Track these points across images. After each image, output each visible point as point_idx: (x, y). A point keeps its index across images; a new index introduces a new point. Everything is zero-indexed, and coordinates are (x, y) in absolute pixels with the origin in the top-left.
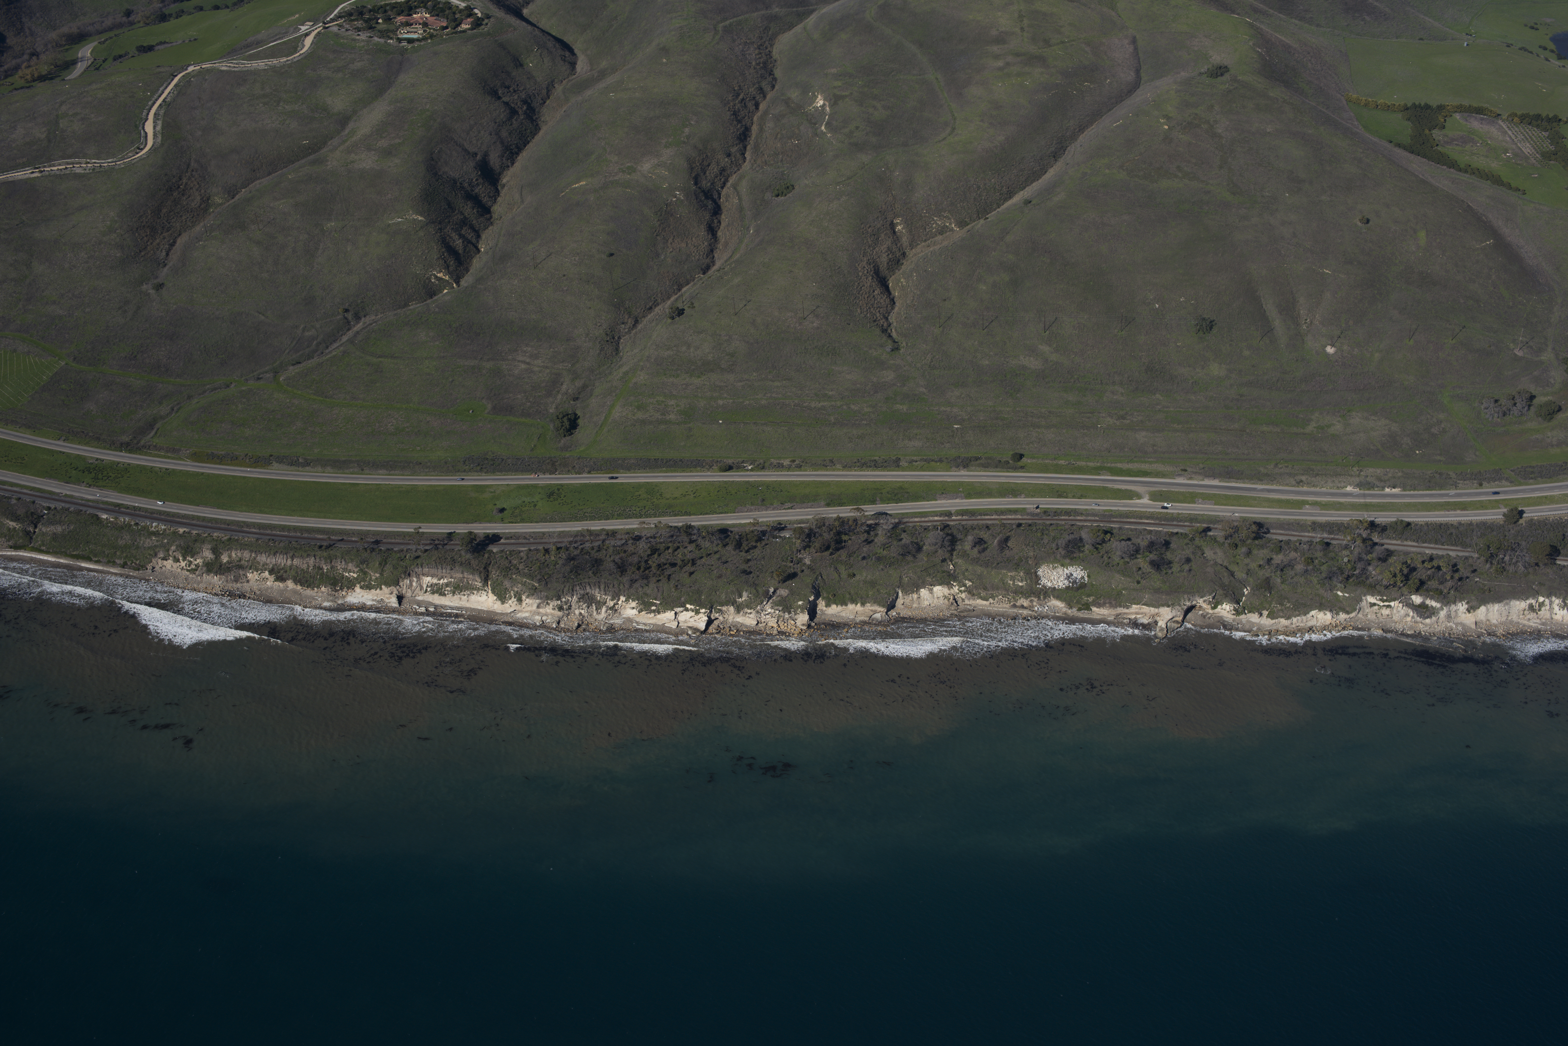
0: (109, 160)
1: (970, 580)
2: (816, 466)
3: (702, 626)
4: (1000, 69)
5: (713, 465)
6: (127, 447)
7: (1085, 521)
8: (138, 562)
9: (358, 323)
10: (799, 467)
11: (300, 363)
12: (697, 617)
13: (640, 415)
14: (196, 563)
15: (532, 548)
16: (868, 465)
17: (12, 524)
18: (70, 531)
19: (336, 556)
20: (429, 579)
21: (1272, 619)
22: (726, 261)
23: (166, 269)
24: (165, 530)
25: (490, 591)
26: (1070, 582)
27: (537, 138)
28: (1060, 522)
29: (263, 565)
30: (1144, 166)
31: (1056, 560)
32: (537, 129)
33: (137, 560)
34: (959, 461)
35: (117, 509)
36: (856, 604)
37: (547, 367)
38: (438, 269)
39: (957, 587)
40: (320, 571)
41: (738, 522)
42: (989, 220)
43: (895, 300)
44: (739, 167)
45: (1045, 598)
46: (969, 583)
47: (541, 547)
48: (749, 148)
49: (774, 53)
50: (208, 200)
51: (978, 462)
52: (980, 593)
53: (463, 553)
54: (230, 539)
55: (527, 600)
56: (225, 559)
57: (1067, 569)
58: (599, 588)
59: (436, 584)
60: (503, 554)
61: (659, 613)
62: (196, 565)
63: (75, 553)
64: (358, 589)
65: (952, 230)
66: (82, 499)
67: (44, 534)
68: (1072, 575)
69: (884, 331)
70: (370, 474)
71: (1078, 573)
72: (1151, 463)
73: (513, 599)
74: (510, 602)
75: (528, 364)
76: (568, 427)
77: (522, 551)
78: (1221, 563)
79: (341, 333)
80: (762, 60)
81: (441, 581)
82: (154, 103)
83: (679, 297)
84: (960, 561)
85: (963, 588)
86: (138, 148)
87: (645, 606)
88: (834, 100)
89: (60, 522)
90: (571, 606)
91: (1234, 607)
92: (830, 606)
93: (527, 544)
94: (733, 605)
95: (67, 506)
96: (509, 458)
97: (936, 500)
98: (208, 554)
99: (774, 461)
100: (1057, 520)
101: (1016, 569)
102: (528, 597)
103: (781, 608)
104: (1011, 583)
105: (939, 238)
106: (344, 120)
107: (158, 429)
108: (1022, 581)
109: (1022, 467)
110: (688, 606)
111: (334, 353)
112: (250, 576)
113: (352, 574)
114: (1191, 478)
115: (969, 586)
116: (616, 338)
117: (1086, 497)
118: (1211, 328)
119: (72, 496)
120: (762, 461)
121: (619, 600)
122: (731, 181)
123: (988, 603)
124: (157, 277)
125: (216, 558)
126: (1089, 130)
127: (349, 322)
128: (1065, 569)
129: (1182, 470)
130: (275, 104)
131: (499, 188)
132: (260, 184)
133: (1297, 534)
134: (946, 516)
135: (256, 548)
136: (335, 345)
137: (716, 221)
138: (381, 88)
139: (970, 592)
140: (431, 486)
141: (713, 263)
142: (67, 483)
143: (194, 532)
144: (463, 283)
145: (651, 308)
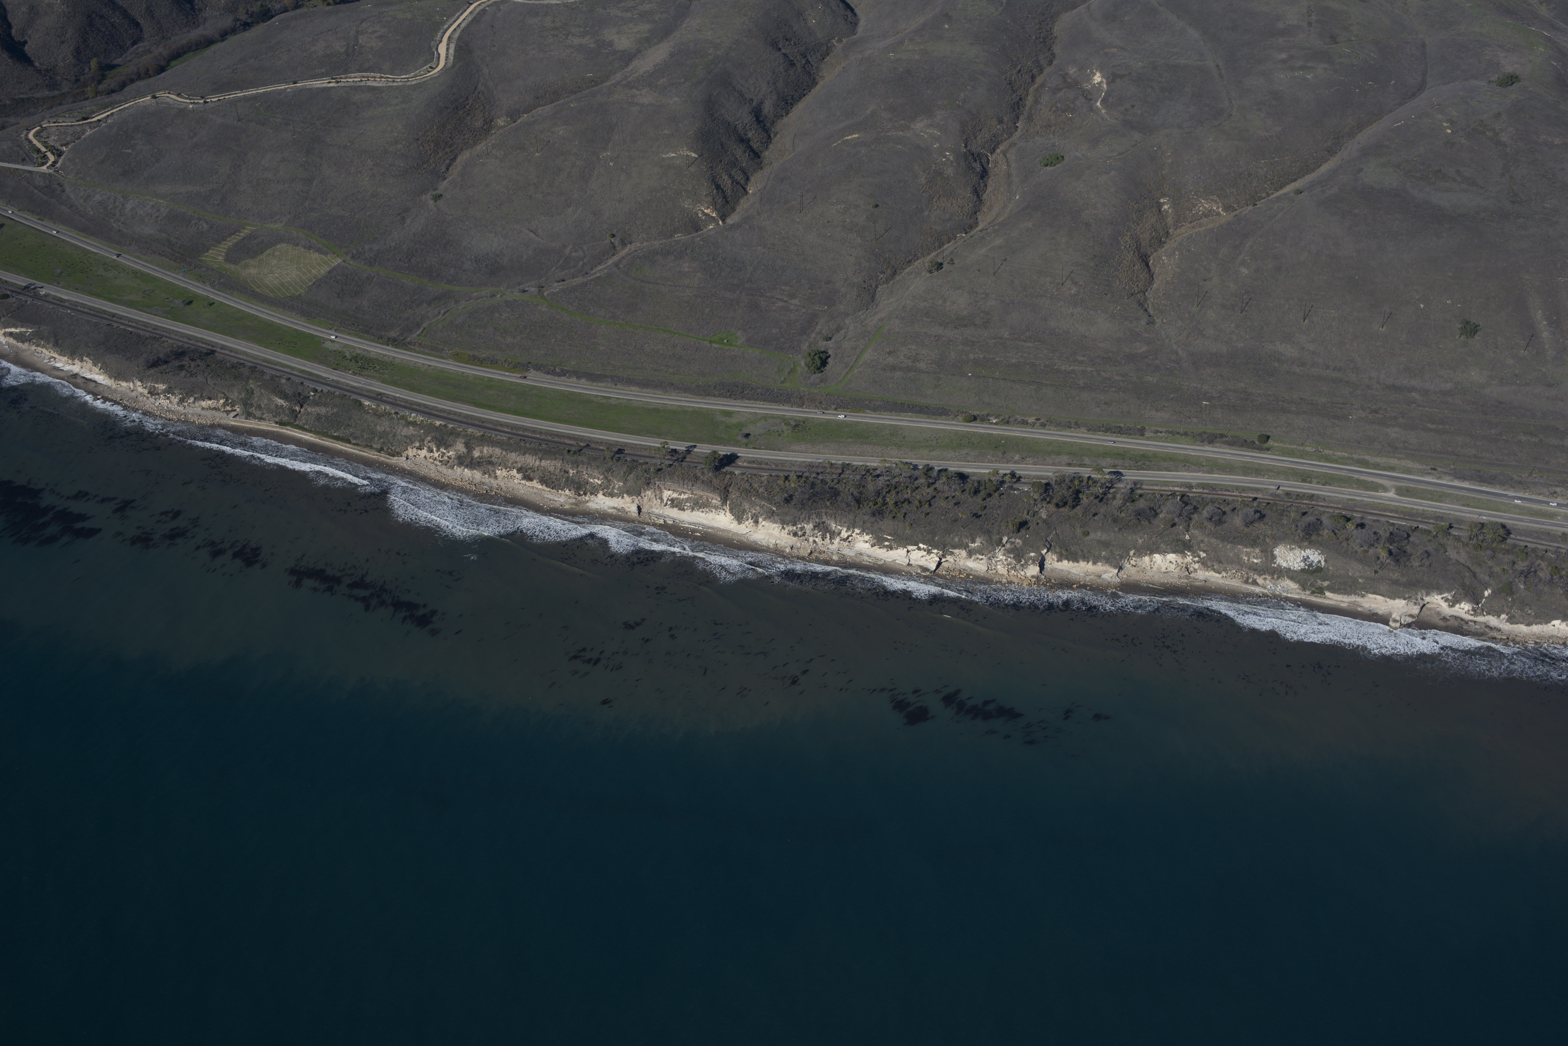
0: (402, 77)
1: (1204, 551)
2: (1060, 425)
3: (933, 567)
4: (1283, 61)
5: (958, 415)
6: (395, 342)
7: (1327, 507)
8: (393, 448)
9: (623, 249)
10: (1043, 425)
11: (564, 280)
12: (928, 557)
13: (890, 360)
14: (448, 454)
15: (773, 474)
16: (1113, 430)
17: (280, 402)
18: (333, 414)
19: (583, 461)
20: (670, 492)
21: (1511, 623)
22: (990, 223)
23: (445, 182)
24: (422, 421)
25: (728, 511)
26: (1306, 564)
27: (814, 91)
28: (1302, 506)
29: (512, 464)
30: (1422, 168)
31: (1293, 542)
32: (814, 83)
33: (392, 446)
34: (1205, 436)
35: (378, 398)
36: (1088, 562)
37: (804, 307)
38: (706, 205)
39: (1191, 557)
40: (566, 475)
41: (978, 471)
42: (1258, 206)
43: (1154, 276)
44: (1010, 135)
45: (1278, 578)
46: (1203, 555)
47: (782, 474)
48: (1021, 117)
49: (1055, 30)
50: (491, 122)
51: (1225, 439)
52: (1213, 566)
53: (706, 471)
54: (483, 435)
55: (764, 523)
56: (476, 454)
57: (1305, 551)
58: (835, 518)
59: (677, 499)
60: (744, 477)
61: (891, 549)
62: (448, 457)
63: (335, 434)
64: (600, 496)
65: (1218, 214)
66: (348, 385)
67: (308, 414)
68: (1308, 557)
69: (1141, 305)
70: (622, 390)
71: (1315, 556)
72: (1400, 459)
73: (750, 520)
74: (747, 523)
75: (786, 302)
76: (819, 365)
77: (763, 476)
78: (1464, 563)
79: (606, 256)
80: (1042, 35)
81: (683, 496)
82: (449, 27)
83: (940, 253)
84: (1197, 532)
85: (1197, 559)
86: (431, 68)
87: (879, 542)
88: (1112, 78)
89: (325, 405)
90: (805, 533)
91: (1473, 607)
92: (1061, 561)
93: (769, 469)
94: (965, 549)
95: (333, 390)
96: (758, 388)
97: (1178, 471)
98: (460, 447)
99: (1019, 418)
100: (1298, 503)
101: (1252, 546)
102: (764, 520)
103: (1012, 556)
104: (1246, 558)
105: (1205, 220)
106: (627, 57)
107: (425, 329)
108: (1257, 558)
109: (1268, 449)
110: (921, 545)
111: (598, 275)
112: (498, 472)
113: (596, 480)
114: (1439, 478)
115: (1204, 558)
116: (873, 286)
117: (1330, 485)
118: (1475, 333)
119: (338, 382)
120: (1007, 417)
121: (853, 532)
122: (1002, 147)
123: (1221, 575)
124: (436, 189)
125: (468, 452)
126: (1368, 128)
127: (614, 247)
128: (1303, 552)
129: (1432, 469)
130: (564, 37)
131: (772, 136)
132: (542, 110)
133: (1546, 543)
134: (1187, 487)
135: (506, 446)
136: (600, 267)
137: (982, 185)
138: (666, 32)
139: (1204, 563)
140: (680, 406)
141: (976, 224)
142: (335, 369)
143: (450, 426)
144: (729, 221)
145: (910, 262)
